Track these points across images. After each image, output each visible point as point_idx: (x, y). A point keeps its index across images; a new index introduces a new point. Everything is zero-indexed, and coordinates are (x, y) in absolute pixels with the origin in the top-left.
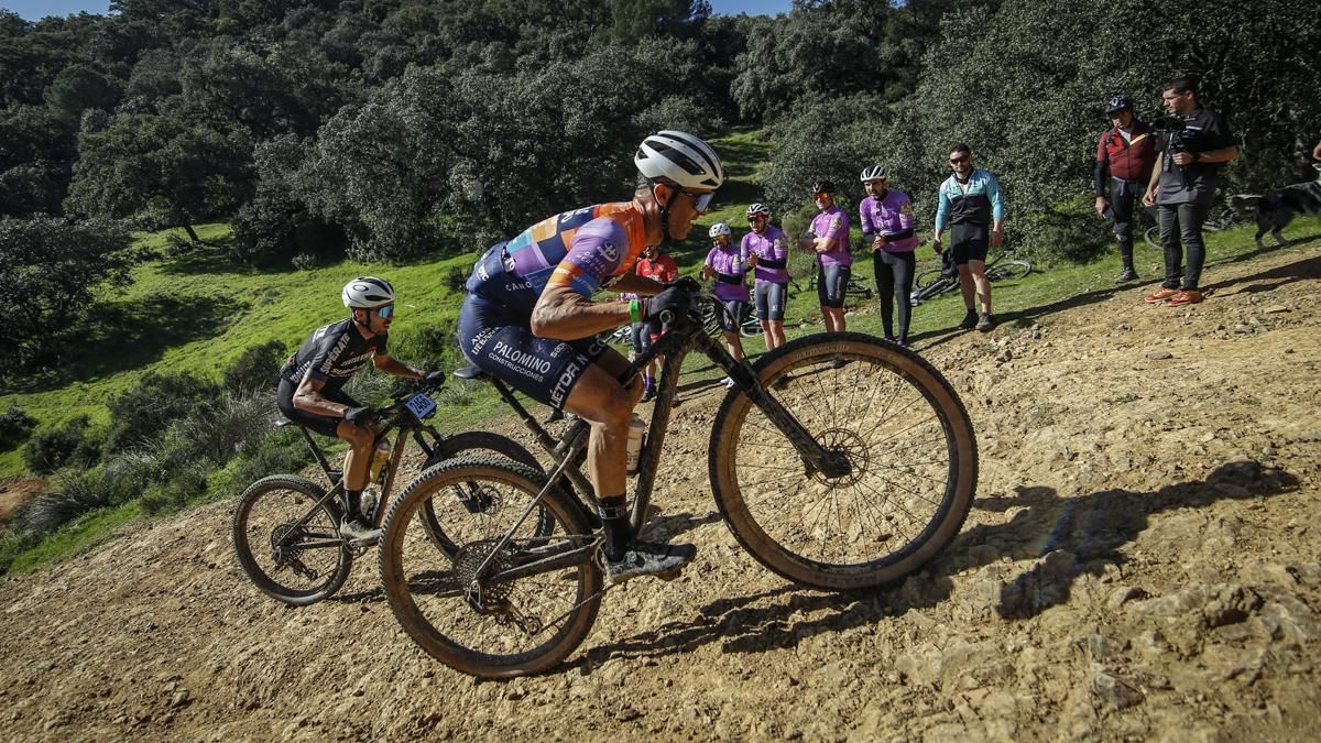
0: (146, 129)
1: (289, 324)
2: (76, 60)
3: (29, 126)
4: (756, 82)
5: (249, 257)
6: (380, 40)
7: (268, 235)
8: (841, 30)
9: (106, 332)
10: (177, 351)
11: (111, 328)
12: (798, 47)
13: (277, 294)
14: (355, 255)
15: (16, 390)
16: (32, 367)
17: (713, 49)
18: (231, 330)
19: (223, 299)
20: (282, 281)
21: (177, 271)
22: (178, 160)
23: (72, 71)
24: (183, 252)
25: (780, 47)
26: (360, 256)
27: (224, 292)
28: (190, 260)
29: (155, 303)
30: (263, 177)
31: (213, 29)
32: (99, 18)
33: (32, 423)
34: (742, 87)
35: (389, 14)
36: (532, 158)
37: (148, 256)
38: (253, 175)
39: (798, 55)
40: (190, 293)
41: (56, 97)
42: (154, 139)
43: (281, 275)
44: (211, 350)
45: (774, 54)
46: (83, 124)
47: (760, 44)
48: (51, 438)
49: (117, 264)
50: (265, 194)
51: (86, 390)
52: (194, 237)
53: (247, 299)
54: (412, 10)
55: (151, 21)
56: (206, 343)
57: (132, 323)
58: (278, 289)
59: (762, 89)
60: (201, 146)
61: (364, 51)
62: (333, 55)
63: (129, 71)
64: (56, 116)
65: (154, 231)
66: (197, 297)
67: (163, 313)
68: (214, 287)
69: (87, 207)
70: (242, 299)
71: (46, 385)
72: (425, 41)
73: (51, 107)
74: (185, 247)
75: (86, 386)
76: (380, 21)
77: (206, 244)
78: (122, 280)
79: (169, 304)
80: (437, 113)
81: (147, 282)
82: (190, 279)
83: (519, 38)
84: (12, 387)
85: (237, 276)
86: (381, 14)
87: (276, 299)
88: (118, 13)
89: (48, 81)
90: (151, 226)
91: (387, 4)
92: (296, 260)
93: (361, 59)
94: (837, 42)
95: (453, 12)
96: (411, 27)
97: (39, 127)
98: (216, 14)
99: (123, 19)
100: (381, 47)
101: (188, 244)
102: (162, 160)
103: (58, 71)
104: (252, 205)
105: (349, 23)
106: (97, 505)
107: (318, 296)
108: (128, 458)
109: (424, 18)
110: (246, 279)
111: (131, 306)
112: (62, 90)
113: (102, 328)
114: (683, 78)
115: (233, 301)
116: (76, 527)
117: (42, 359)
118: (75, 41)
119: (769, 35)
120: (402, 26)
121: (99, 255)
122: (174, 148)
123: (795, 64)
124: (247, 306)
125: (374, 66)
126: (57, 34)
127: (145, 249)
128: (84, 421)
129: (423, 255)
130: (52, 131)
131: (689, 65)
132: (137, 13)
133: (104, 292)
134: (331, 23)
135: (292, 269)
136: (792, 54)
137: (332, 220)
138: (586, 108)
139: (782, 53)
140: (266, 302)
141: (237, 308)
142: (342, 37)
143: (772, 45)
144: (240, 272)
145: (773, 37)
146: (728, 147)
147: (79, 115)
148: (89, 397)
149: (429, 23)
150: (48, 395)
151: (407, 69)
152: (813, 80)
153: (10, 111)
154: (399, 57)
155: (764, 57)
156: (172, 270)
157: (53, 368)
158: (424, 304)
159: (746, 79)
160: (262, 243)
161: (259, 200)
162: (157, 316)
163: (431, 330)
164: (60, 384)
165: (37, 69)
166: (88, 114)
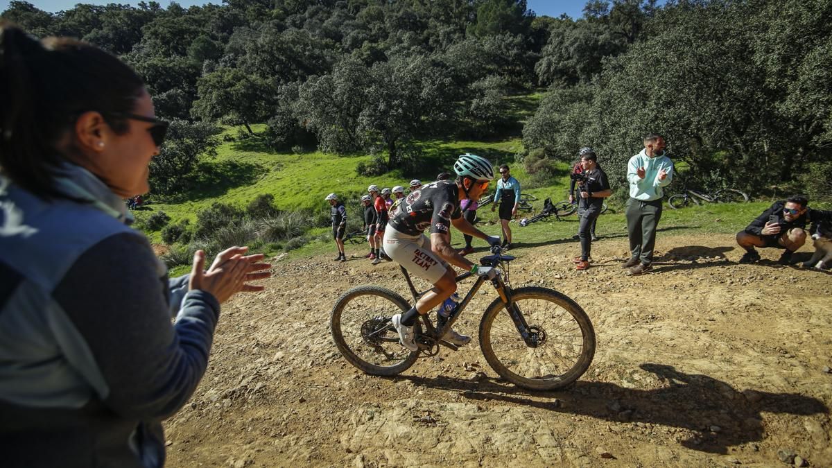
0: (228, 75)
1: (283, 183)
2: (203, 33)
3: (180, 68)
4: (549, 65)
5: (272, 145)
6: (353, 26)
7: (282, 134)
8: (603, 36)
9: (205, 177)
10: (233, 191)
11: (207, 176)
12: (576, 45)
13: (282, 166)
14: (321, 149)
15: (164, 202)
16: (171, 192)
17: (533, 41)
18: (259, 183)
19: (258, 166)
20: (286, 159)
21: (240, 149)
22: (241, 93)
23: (200, 39)
24: (245, 138)
25: (567, 44)
26: (323, 150)
27: (259, 162)
28: (248, 144)
29: (227, 165)
30: (281, 104)
31: (271, 16)
32: (217, 6)
33: (168, 219)
34: (541, 67)
35: (361, 10)
36: (400, 111)
37: (229, 139)
38: (276, 103)
39: (575, 50)
40: (243, 161)
41: (192, 53)
42: (231, 81)
43: (287, 155)
44: (247, 192)
45: (562, 49)
46: (204, 67)
47: (555, 41)
48: (172, 229)
49: (211, 144)
50: (281, 114)
51: (192, 205)
52: (250, 131)
53: (269, 167)
54: (373, 8)
55: (241, 10)
56: (247, 188)
57: (216, 174)
58: (283, 164)
59: (552, 69)
60: (253, 85)
61: (344, 32)
62: (327, 34)
63: (228, 38)
64: (192, 62)
65: (234, 126)
66: (246, 164)
67: (231, 170)
68: (255, 159)
69: (201, 114)
70: (266, 167)
71: (177, 201)
72: (376, 28)
73: (190, 58)
74: (246, 136)
75: (193, 203)
76: (355, 14)
77: (255, 135)
78: (213, 153)
79: (234, 166)
80: (357, 82)
81: (225, 154)
82: (245, 154)
83: (427, 28)
84: (163, 200)
85: (266, 154)
86: (357, 9)
87: (281, 168)
88: (226, 4)
89: (189, 44)
90: (231, 123)
91: (361, 3)
92: (294, 149)
93: (341, 37)
94: (600, 43)
95: (393, 11)
96: (371, 19)
97: (184, 68)
98: (273, 7)
99: (228, 9)
100: (353, 30)
101: (247, 135)
102: (234, 93)
103: (194, 38)
104: (274, 119)
105: (338, 15)
106: (182, 263)
107: (301, 169)
108: (197, 244)
109: (378, 14)
110: (270, 156)
111: (217, 165)
112: (195, 49)
113: (203, 175)
114: (511, 59)
115: (262, 167)
116: (172, 272)
117: (176, 188)
118: (204, 20)
119: (561, 36)
120: (366, 17)
121: (203, 139)
122: (239, 86)
123: (573, 55)
124: (268, 171)
125: (347, 42)
126: (196, 17)
127: (228, 135)
128: (187, 222)
129: (353, 151)
130: (190, 70)
131: (515, 51)
132: (234, 5)
133: (204, 158)
134: (329, 14)
135: (292, 153)
136: (571, 49)
137: (310, 130)
138: (433, 83)
139: (567, 48)
140: (277, 169)
141: (263, 171)
142: (334, 24)
143: (561, 43)
144: (268, 152)
145: (563, 38)
146: (530, 101)
147: (203, 61)
148: (193, 209)
149: (380, 17)
150: (176, 206)
151: (363, 45)
152: (582, 66)
153: (172, 59)
154: (360, 36)
155: (556, 50)
156: (238, 148)
157: (181, 193)
158: (345, 180)
159: (544, 62)
160: (279, 138)
161: (277, 116)
162: (228, 172)
163: (341, 196)
164: (182, 201)
165: (185, 36)
166: (206, 62)
